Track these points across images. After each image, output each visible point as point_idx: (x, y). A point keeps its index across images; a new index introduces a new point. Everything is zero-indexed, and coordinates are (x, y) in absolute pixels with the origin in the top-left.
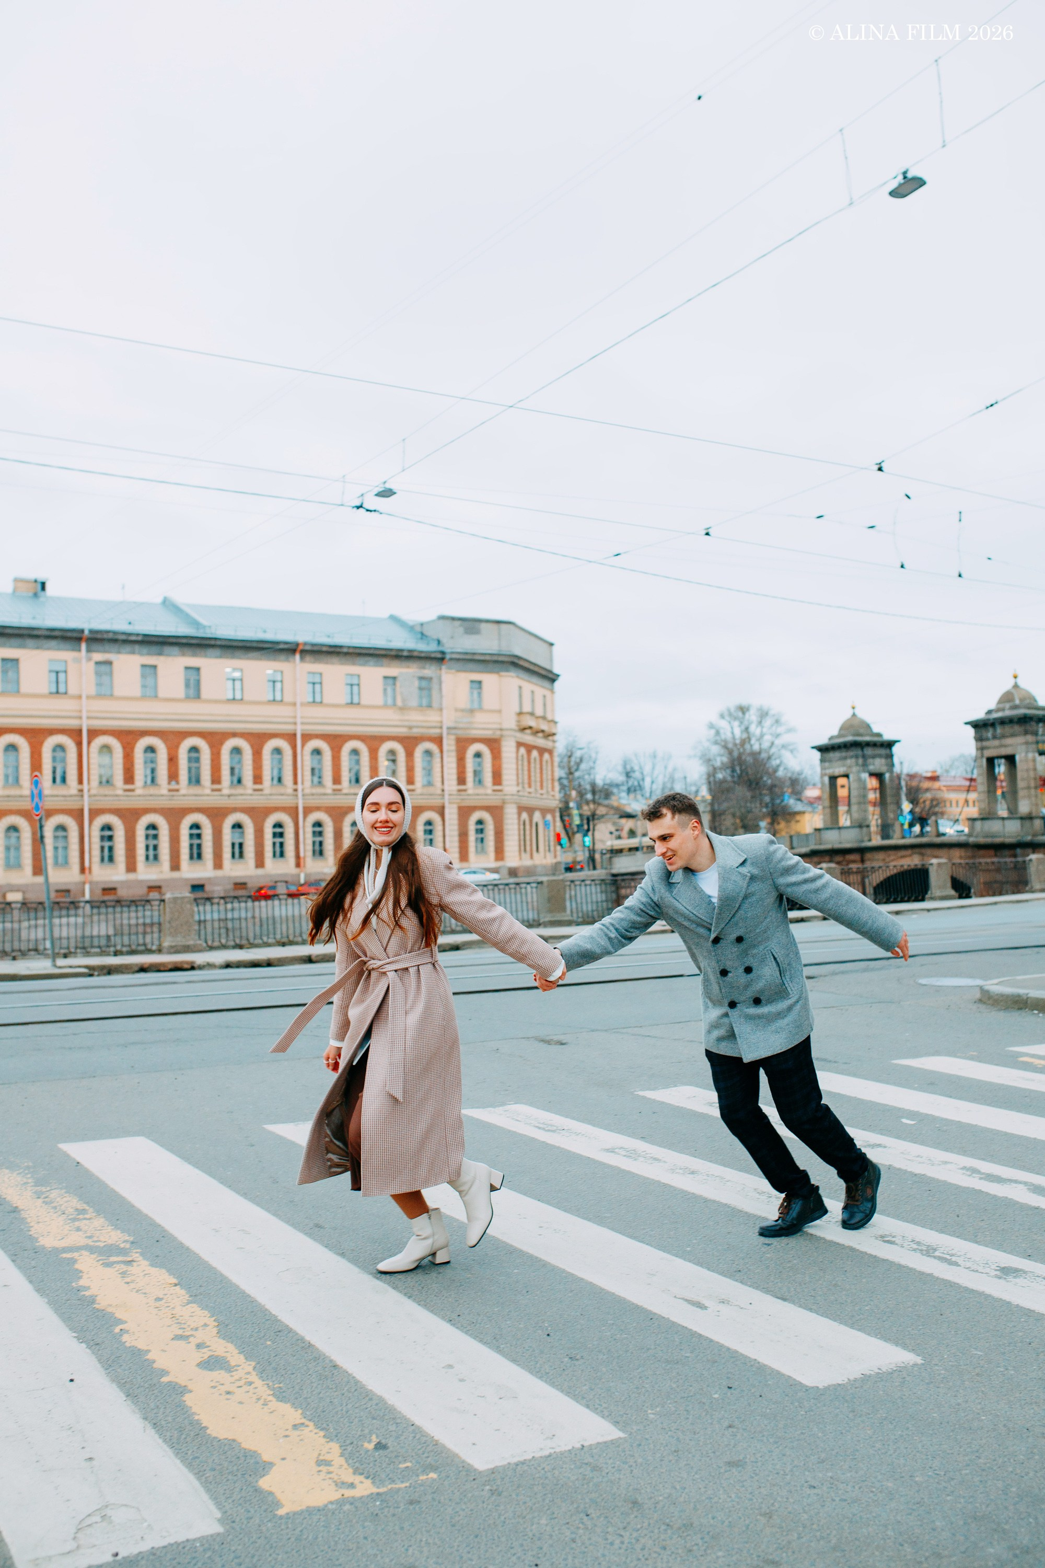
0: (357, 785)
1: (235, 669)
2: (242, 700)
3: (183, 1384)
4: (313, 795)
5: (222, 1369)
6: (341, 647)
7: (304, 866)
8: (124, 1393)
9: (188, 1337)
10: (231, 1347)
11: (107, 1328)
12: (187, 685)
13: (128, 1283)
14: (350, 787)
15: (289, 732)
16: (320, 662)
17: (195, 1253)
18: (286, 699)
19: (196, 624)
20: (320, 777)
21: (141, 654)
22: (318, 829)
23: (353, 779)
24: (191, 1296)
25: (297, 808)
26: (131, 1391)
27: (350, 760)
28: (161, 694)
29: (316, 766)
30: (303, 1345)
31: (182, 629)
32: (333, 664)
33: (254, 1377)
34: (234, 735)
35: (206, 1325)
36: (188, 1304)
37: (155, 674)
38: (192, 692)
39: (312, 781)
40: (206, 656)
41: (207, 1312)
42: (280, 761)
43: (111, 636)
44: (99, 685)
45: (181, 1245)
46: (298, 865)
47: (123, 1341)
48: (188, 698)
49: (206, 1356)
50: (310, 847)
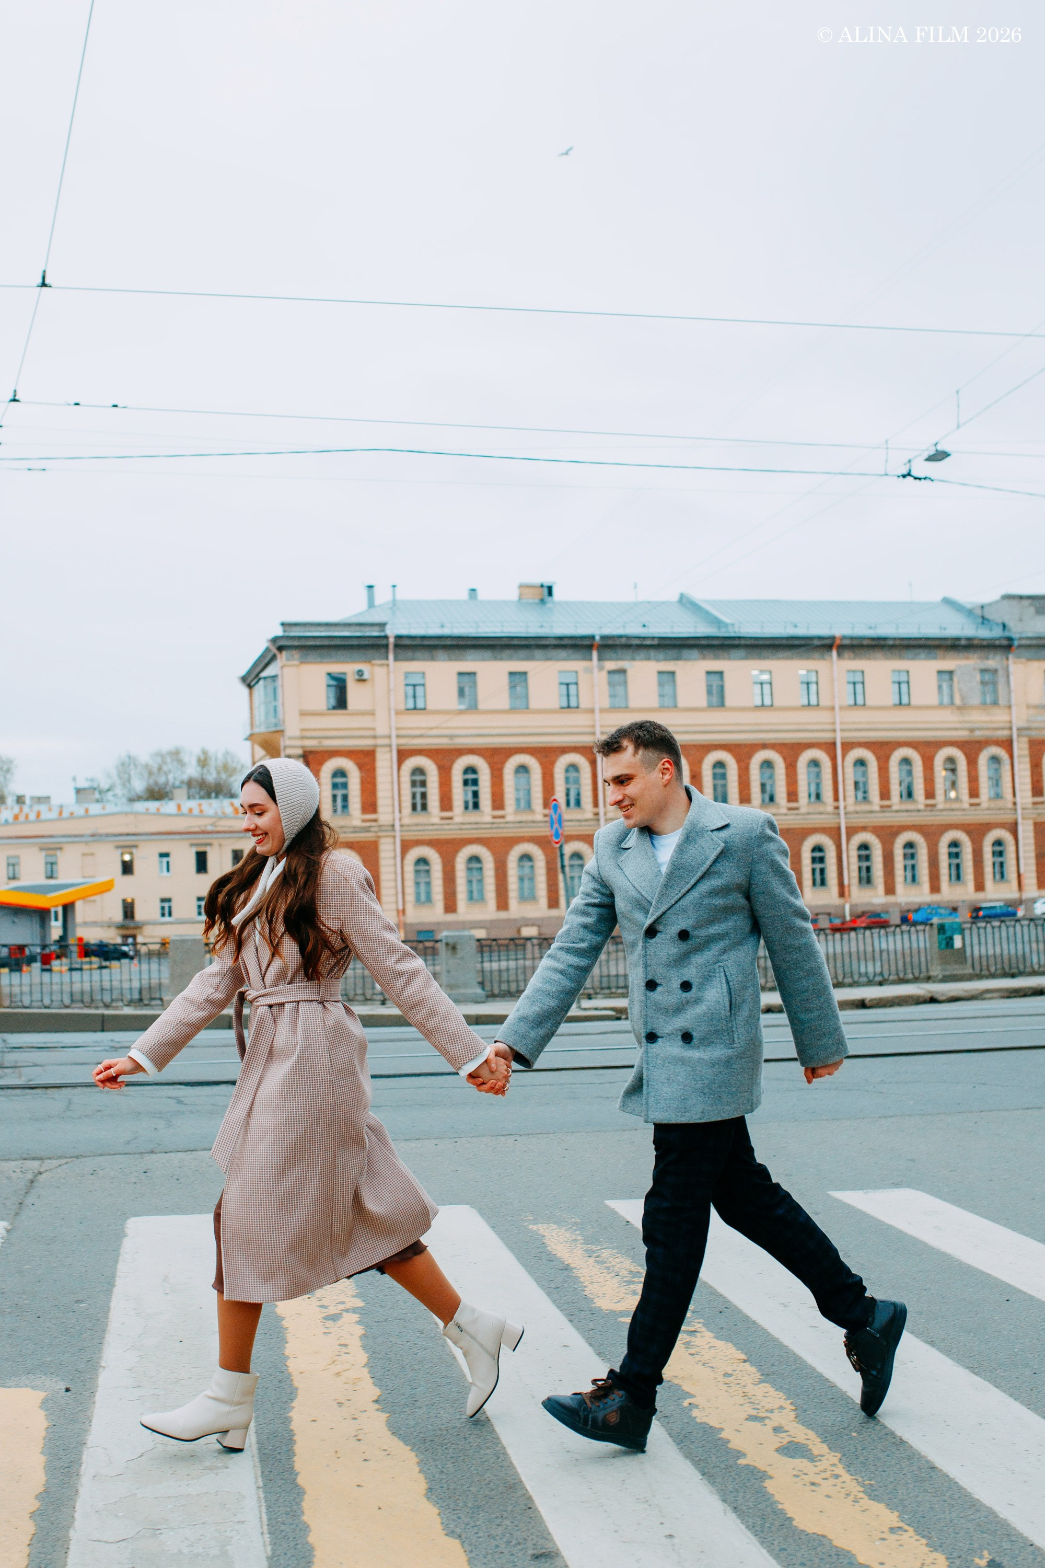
0: (910, 800)
1: (762, 672)
2: (772, 706)
3: (763, 1470)
4: (857, 812)
5: (803, 1457)
6: (885, 639)
7: (849, 896)
8: (700, 1472)
9: (763, 1418)
10: (811, 1434)
11: (675, 1401)
12: (709, 692)
13: (693, 1355)
14: (901, 802)
15: (826, 741)
16: (861, 659)
17: (763, 1329)
18: (823, 703)
19: (718, 622)
20: (865, 792)
21: (657, 660)
22: (864, 853)
23: (905, 794)
24: (763, 1375)
25: (839, 828)
26: (706, 1470)
27: (900, 770)
28: (681, 704)
29: (861, 780)
30: (894, 1440)
31: (702, 629)
32: (875, 659)
33: (840, 1470)
34: (764, 746)
35: (781, 1407)
36: (760, 1382)
37: (674, 681)
38: (715, 699)
39: (856, 797)
40: (729, 659)
41: (781, 1394)
42: (818, 775)
43: (624, 641)
44: (613, 696)
45: (747, 1319)
46: (842, 894)
47: (694, 1416)
48: (710, 706)
49: (785, 1442)
50: (855, 874)
